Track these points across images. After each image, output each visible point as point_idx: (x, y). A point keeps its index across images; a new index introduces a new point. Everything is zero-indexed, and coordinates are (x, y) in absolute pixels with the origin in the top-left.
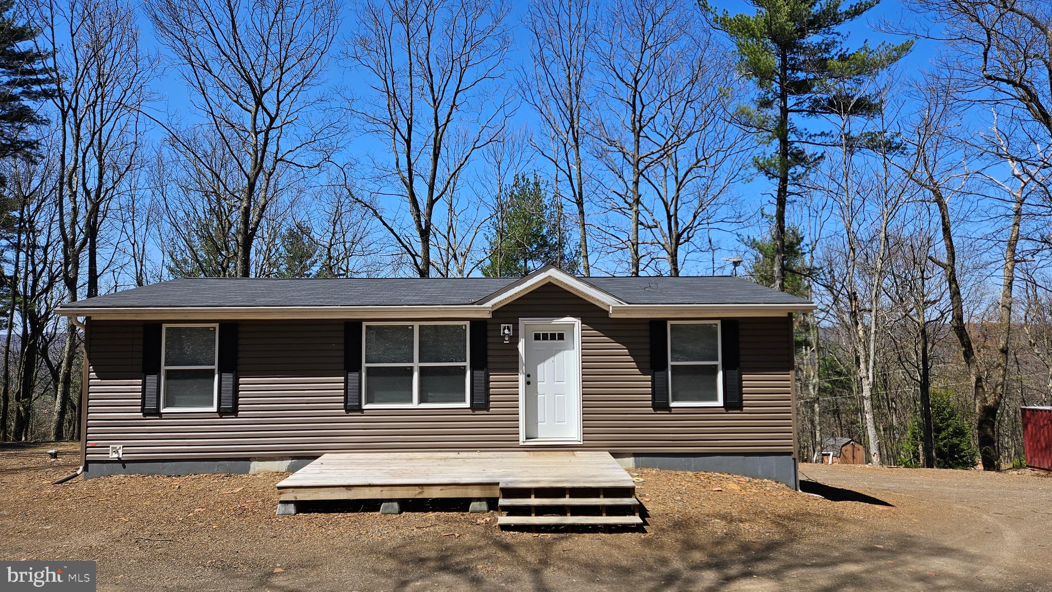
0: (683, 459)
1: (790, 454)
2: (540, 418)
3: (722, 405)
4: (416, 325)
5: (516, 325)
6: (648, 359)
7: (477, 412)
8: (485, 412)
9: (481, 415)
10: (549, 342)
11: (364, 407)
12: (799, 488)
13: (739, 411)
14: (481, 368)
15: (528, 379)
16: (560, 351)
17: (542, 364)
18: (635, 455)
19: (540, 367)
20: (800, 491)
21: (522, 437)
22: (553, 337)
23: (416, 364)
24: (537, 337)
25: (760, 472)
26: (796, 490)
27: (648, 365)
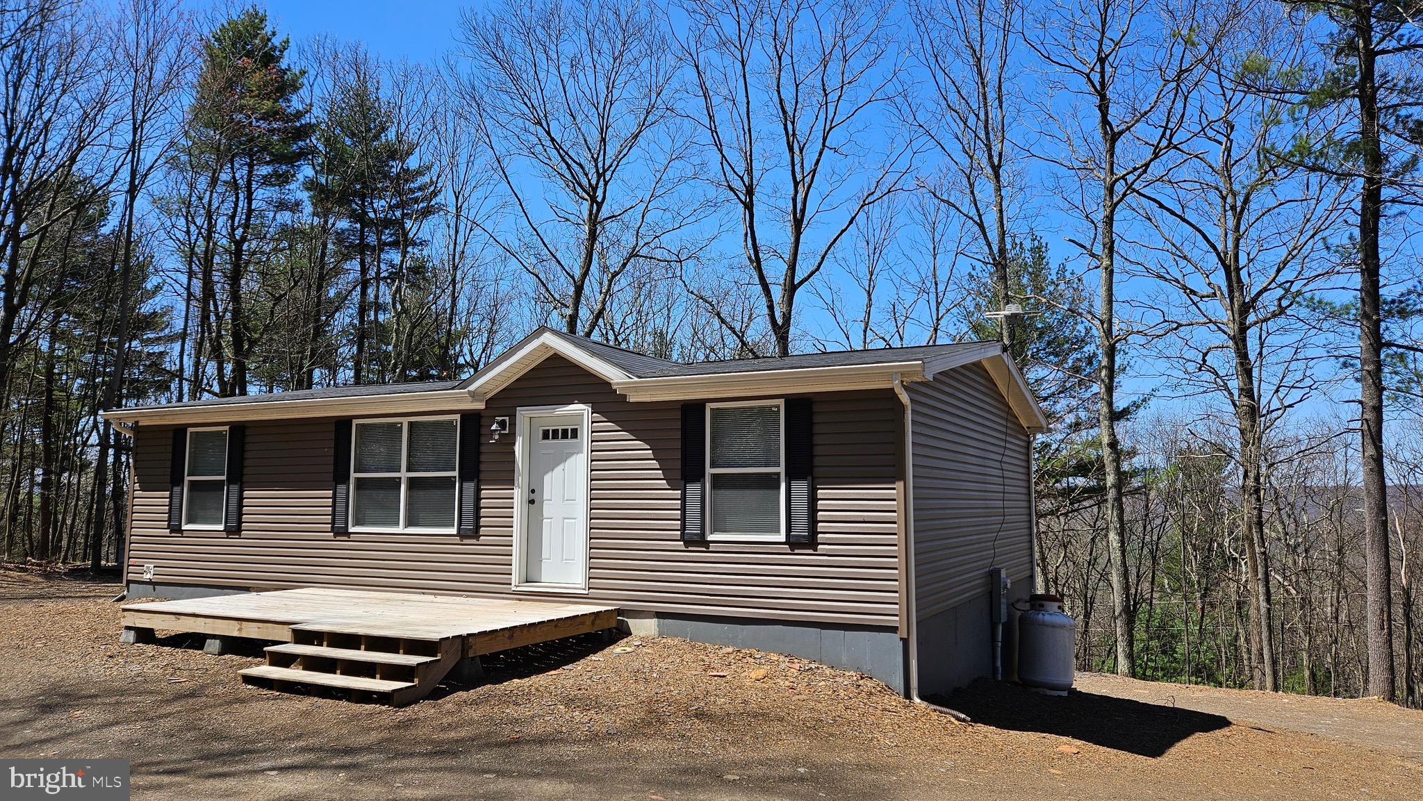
0: (726, 627)
1: (894, 630)
2: (545, 554)
3: (784, 540)
4: (405, 421)
5: (513, 416)
6: (678, 464)
7: (465, 541)
8: (474, 541)
9: (470, 546)
10: (560, 441)
11: (351, 530)
12: (914, 693)
13: (811, 551)
14: (471, 480)
15: (532, 496)
16: (572, 454)
17: (550, 474)
18: (660, 615)
19: (547, 478)
20: (917, 700)
21: (515, 579)
22: (565, 434)
23: (404, 474)
24: (546, 435)
25: (844, 659)
26: (908, 696)
27: (678, 474)
